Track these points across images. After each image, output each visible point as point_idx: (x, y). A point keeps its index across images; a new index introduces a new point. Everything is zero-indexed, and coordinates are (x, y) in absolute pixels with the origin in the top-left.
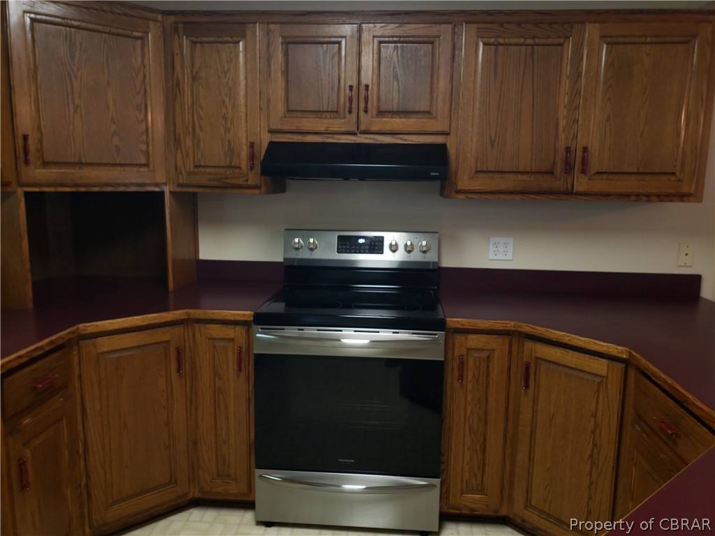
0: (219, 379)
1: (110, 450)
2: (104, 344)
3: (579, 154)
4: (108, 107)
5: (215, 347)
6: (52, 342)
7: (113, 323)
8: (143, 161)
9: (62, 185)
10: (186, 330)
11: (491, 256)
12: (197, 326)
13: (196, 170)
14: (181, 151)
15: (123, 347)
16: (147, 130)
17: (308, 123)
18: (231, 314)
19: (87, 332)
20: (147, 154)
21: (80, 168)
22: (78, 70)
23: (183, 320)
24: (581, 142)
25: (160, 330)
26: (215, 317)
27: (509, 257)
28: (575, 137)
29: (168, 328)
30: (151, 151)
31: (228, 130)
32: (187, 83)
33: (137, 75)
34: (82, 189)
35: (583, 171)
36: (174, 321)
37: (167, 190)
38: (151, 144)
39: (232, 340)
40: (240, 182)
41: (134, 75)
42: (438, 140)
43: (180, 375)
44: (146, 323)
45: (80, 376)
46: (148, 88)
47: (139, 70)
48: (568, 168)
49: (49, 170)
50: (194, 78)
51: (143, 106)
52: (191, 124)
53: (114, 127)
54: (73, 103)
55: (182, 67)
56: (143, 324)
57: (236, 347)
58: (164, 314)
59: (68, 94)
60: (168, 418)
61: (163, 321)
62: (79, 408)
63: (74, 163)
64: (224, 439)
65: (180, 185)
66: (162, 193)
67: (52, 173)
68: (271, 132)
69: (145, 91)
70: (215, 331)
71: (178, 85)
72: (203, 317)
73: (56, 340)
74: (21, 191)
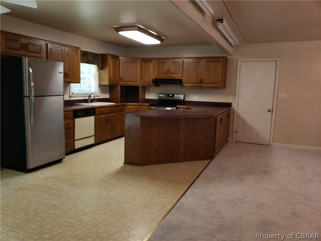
2: (129, 107)
3: (202, 80)
4: (132, 73)
6: (123, 104)
7: (130, 104)
8: (136, 81)
9: (125, 85)
10: (141, 106)
11: (194, 99)
13: (144, 83)
14: (142, 80)
15: (131, 107)
16: (137, 76)
17: (161, 75)
18: (146, 104)
19: (127, 104)
20: (137, 80)
21: (128, 83)
22: (128, 68)
24: (203, 78)
27: (197, 99)
28: (202, 77)
29: (138, 106)
31: (149, 76)
32: (143, 69)
35: (203, 83)
37: (140, 86)
39: (147, 108)
40: (150, 85)
41: (136, 68)
42: (181, 78)
45: (126, 111)
46: (138, 70)
48: (201, 83)
50: (145, 68)
51: (137, 73)
52: (144, 76)
53: (132, 76)
55: (143, 67)
59: (127, 72)
61: (137, 104)
63: (127, 81)
65: (142, 85)
66: (139, 86)
67: (124, 83)
68: (156, 77)
70: (144, 107)
74: (120, 85)
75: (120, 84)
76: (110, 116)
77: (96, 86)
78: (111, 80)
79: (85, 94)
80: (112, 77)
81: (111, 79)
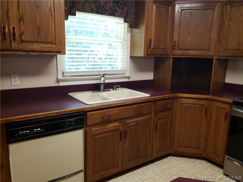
0: (218, 121)
1: (181, 131)
2: (184, 101)
4: (199, 32)
5: (218, 110)
6: (169, 96)
7: (187, 95)
8: (207, 48)
9: (183, 55)
10: (210, 103)
12: (213, 102)
13: (225, 51)
14: (221, 45)
15: (189, 103)
16: (210, 38)
18: (225, 100)
19: (179, 96)
20: (209, 46)
21: (188, 51)
22: (192, 22)
23: (210, 99)
25: (201, 100)
26: (220, 100)
29: (204, 100)
30: (211, 45)
31: (239, 36)
32: (227, 22)
33: (210, 21)
34: (188, 57)
36: (206, 98)
37: (215, 58)
38: (211, 43)
39: (225, 109)
41: (209, 21)
43: (206, 116)
44: (197, 97)
45: (176, 108)
46: (213, 25)
47: (211, 19)
49: (180, 51)
50: (230, 19)
51: (210, 31)
52: (226, 35)
53: (200, 38)
54: (189, 32)
55: (226, 16)
56: (196, 97)
57: (225, 111)
58: (203, 96)
59: (188, 29)
60: (200, 128)
61: (202, 98)
62: (175, 117)
63: (187, 49)
64: (217, 141)
65: (219, 56)
66: (213, 59)
67: (180, 52)
69: (212, 26)
70: (219, 104)
71: (224, 23)
72: (215, 99)
73: (170, 96)
74: (172, 57)
75: (172, 55)
76: (132, 124)
77: (125, 59)
78: (150, 47)
79: (97, 73)
80: (152, 42)
81: (150, 44)
